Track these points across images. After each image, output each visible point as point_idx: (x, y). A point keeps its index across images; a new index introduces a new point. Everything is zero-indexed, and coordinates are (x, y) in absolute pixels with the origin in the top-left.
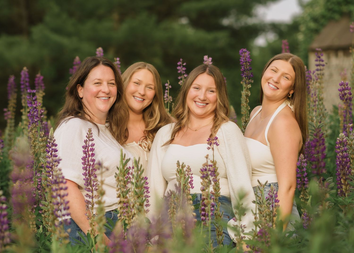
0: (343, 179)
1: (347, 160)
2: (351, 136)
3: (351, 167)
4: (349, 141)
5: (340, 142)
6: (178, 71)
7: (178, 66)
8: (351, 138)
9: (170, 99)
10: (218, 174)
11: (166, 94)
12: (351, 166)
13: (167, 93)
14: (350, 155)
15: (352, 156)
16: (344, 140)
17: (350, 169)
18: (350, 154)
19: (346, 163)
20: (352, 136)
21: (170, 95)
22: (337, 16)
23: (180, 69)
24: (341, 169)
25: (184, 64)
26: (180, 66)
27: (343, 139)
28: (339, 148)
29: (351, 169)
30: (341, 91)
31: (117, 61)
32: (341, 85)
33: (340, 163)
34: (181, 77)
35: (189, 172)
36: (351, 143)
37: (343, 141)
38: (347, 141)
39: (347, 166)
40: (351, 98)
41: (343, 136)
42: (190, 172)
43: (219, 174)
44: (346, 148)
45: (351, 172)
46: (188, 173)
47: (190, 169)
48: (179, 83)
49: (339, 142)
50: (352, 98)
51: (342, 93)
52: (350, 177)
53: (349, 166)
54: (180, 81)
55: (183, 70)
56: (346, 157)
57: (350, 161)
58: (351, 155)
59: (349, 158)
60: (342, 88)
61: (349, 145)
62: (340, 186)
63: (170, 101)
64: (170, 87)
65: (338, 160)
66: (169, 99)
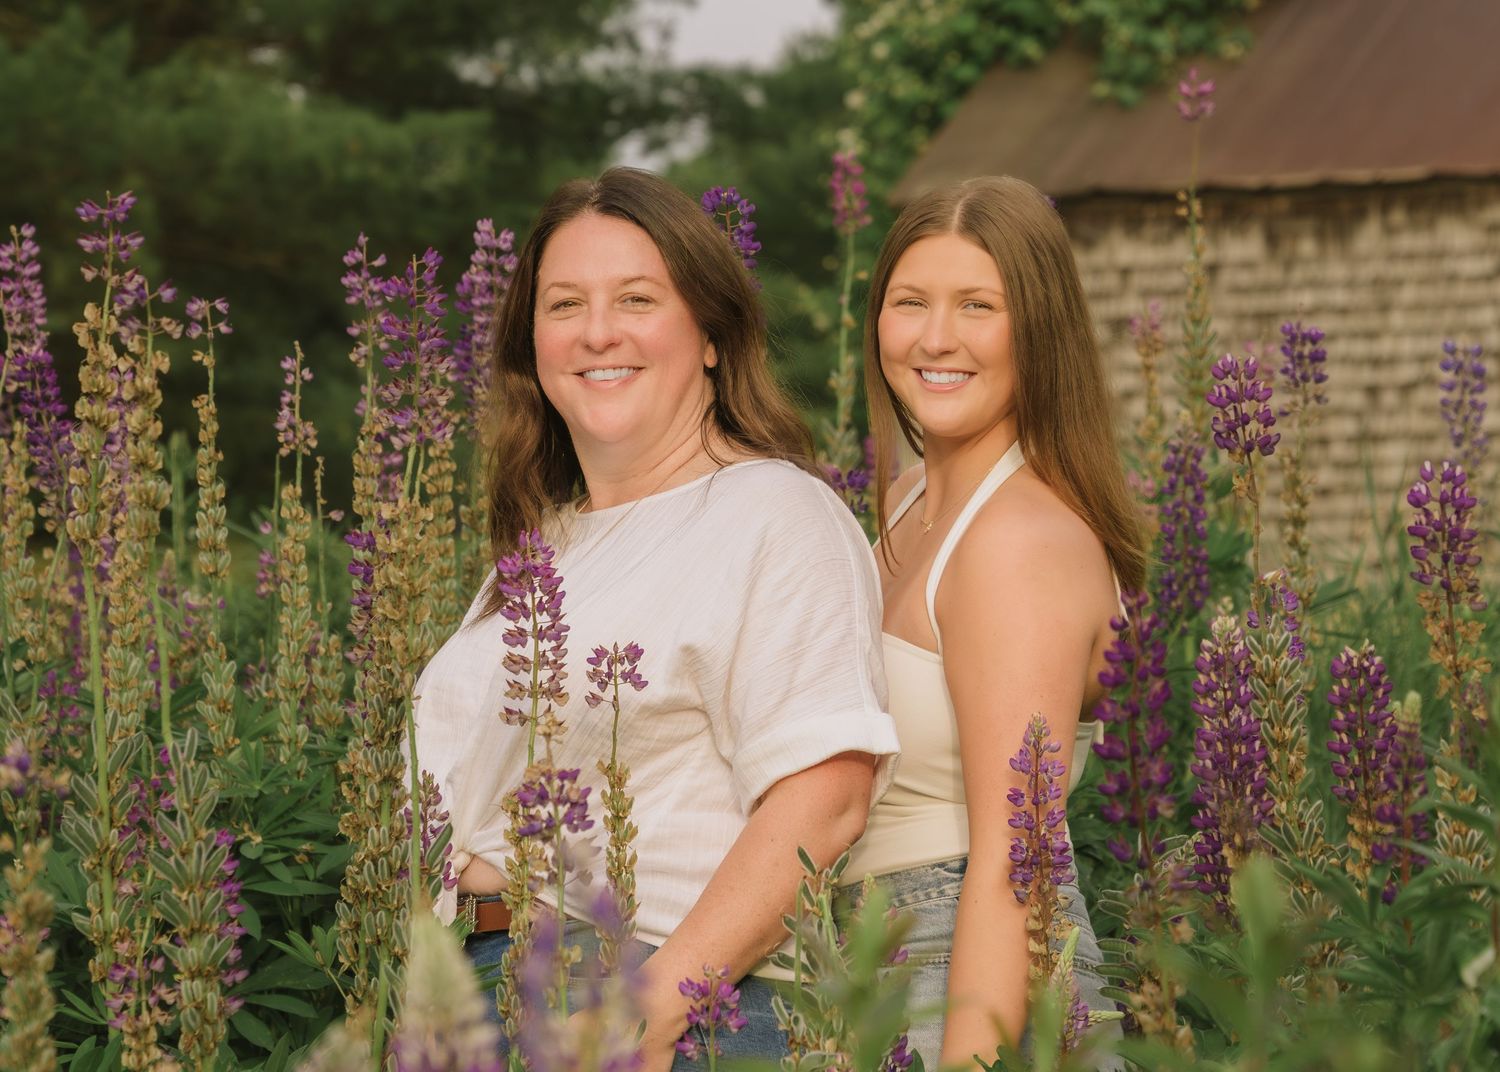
0: (1232, 845)
1: (1254, 751)
2: (1273, 631)
3: (1271, 789)
4: (1260, 657)
5: (1218, 663)
6: (350, 295)
7: (345, 270)
8: (1271, 641)
9: (307, 437)
10: (630, 832)
11: (286, 411)
12: (1273, 779)
13: (291, 405)
14: (1269, 727)
15: (1275, 732)
16: (1236, 650)
17: (1265, 797)
18: (1269, 720)
19: (1248, 763)
20: (1277, 631)
21: (304, 418)
22: (1030, 47)
23: (359, 287)
24: (1220, 797)
25: (379, 262)
26: (357, 268)
27: (1234, 645)
28: (1209, 690)
29: (1271, 799)
30: (1222, 407)
31: (22, 239)
32: (1221, 374)
33: (1215, 767)
34: (364, 324)
35: (429, 804)
36: (1272, 664)
37: (1233, 653)
38: (1254, 657)
39: (1253, 780)
40: (1273, 440)
41: (1233, 631)
42: (437, 803)
43: (635, 832)
44: (1246, 692)
45: (1274, 811)
46: (425, 810)
47: (435, 791)
48: (353, 357)
49: (1211, 663)
50: (1275, 444)
51: (1226, 414)
52: (1267, 837)
53: (1260, 780)
54: (358, 346)
55: (372, 293)
56: (1248, 738)
57: (1266, 758)
58: (1273, 728)
59: (1263, 741)
60: (1227, 388)
61: (1260, 676)
62: (1213, 881)
63: (309, 447)
64: (307, 374)
65: (1208, 748)
66: (300, 435)
